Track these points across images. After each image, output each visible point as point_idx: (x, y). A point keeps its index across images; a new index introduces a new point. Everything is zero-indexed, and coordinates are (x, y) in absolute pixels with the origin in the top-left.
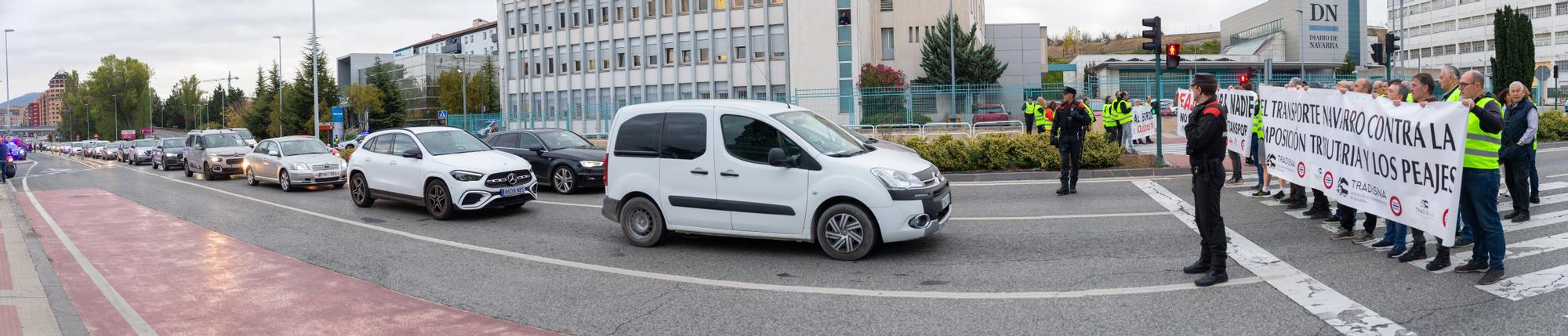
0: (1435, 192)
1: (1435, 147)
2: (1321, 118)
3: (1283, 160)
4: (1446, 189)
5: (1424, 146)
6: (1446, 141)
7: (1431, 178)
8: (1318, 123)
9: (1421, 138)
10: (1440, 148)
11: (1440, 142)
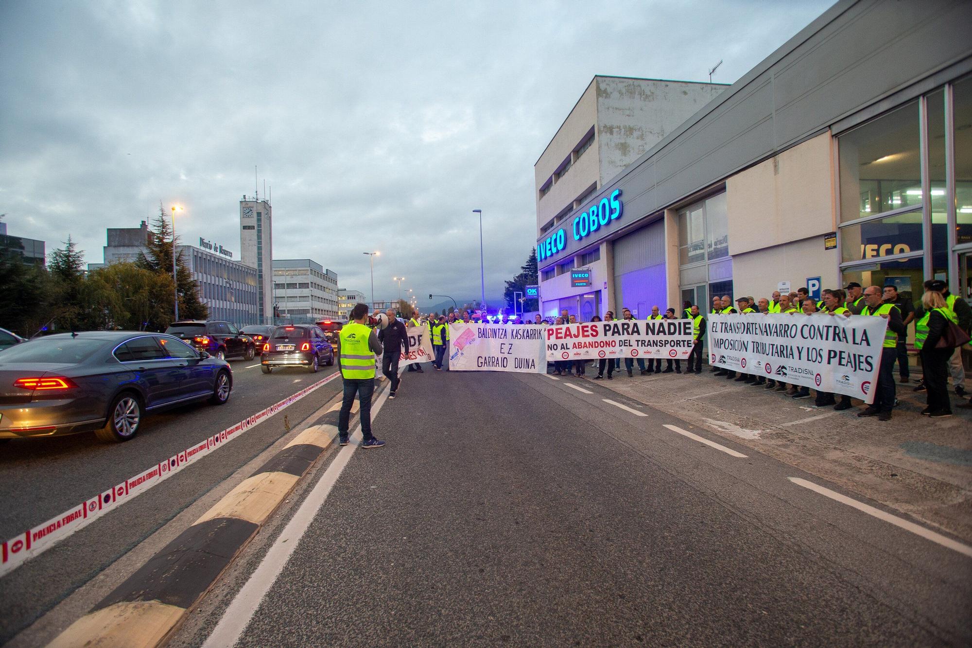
0: (855, 371)
1: (854, 343)
2: (758, 331)
3: (730, 358)
4: (862, 370)
5: (847, 342)
6: (862, 340)
7: (851, 362)
8: (756, 334)
9: (846, 337)
10: (857, 344)
11: (858, 340)
